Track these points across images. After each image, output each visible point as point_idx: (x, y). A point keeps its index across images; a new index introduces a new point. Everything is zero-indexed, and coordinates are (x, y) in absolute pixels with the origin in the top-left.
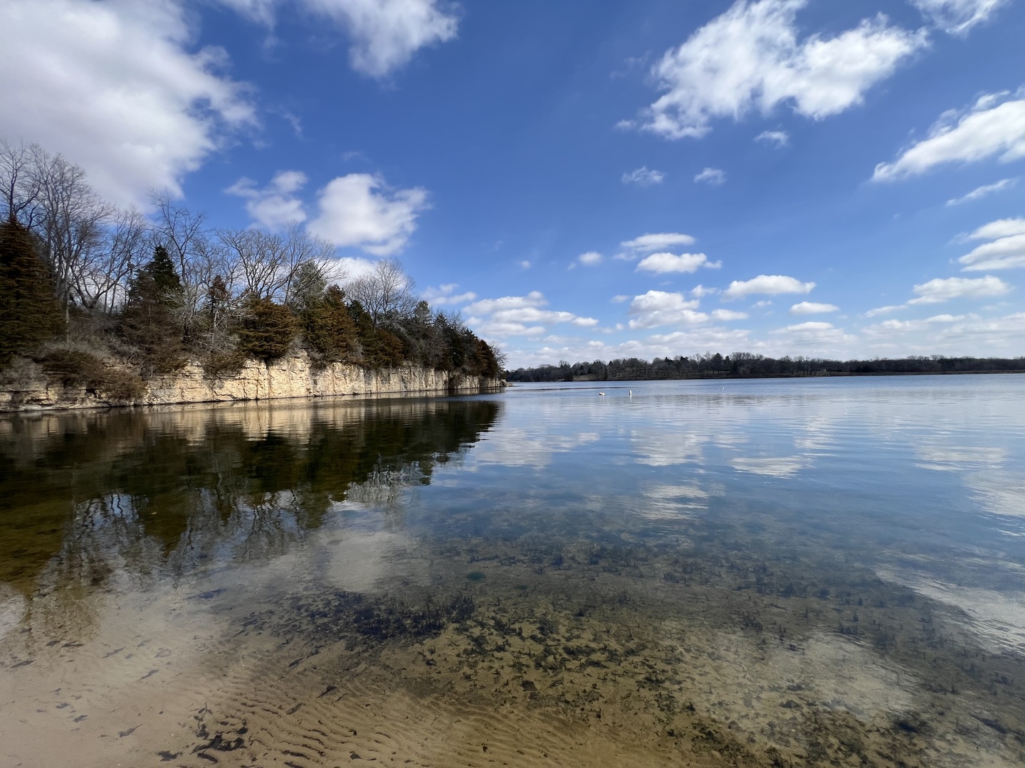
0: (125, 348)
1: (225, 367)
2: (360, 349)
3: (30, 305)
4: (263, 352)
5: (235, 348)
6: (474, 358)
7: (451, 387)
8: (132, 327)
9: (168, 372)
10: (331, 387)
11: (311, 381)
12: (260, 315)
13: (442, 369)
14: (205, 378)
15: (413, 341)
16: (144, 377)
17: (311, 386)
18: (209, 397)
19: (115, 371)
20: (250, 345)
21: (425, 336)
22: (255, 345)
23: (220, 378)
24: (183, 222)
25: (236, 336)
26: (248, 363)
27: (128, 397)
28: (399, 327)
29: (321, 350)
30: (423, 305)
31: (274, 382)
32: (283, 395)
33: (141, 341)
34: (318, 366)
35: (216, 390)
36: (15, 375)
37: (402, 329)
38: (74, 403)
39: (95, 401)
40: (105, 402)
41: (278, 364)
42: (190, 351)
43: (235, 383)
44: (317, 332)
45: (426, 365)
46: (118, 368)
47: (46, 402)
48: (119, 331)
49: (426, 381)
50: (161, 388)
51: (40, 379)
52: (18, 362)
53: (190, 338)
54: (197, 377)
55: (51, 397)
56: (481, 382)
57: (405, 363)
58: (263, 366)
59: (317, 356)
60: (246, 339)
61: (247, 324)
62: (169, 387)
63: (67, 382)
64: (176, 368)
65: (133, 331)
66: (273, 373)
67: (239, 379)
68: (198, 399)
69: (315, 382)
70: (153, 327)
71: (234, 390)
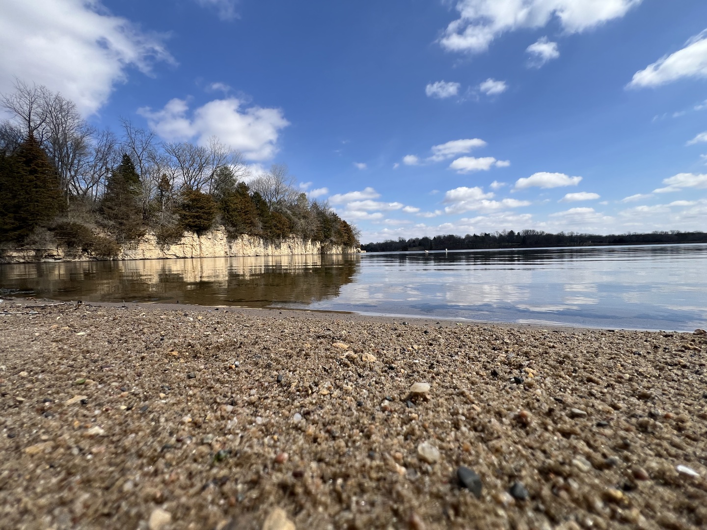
0: (106, 222)
1: (170, 236)
2: (260, 225)
3: (44, 193)
4: (195, 226)
5: (177, 223)
6: (339, 233)
7: (323, 253)
8: (109, 208)
9: (134, 238)
10: (241, 250)
11: (227, 247)
12: (193, 200)
13: (316, 240)
14: (158, 243)
15: (296, 220)
16: (119, 242)
17: (228, 250)
18: (161, 256)
19: (100, 237)
20: (187, 221)
21: (304, 217)
22: (190, 221)
23: (167, 244)
24: (141, 138)
25: (177, 215)
26: (186, 233)
27: (109, 255)
28: (286, 210)
29: (234, 225)
30: (303, 195)
31: (203, 246)
32: (209, 255)
33: (116, 217)
34: (232, 237)
35: (165, 251)
36: (37, 239)
37: (289, 212)
38: (75, 258)
39: (88, 257)
40: (94, 258)
41: (205, 234)
42: (148, 225)
43: (178, 247)
44: (231, 213)
45: (305, 238)
46: (102, 235)
47: (57, 257)
48: (101, 211)
49: (306, 248)
50: (130, 249)
51: (53, 242)
52: (38, 230)
53: (147, 216)
54: (153, 242)
55: (60, 254)
56: (343, 249)
57: (291, 236)
58: (196, 235)
59: (232, 229)
60: (183, 217)
61: (185, 207)
62: (135, 249)
63: (70, 244)
64: (139, 236)
65: (110, 211)
66: (202, 240)
67: (180, 244)
68: (154, 257)
69: (231, 247)
70: (123, 208)
71: (177, 251)
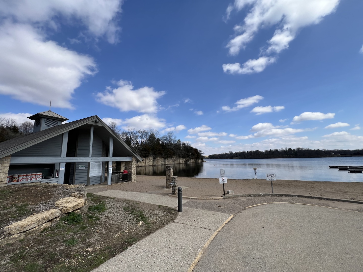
2: (163, 154)
4: (144, 156)
6: (193, 154)
7: (186, 163)
10: (157, 163)
11: (153, 162)
12: (144, 148)
13: (184, 158)
15: (176, 151)
17: (153, 163)
21: (179, 149)
28: (172, 148)
29: (155, 155)
30: (179, 140)
31: (146, 162)
32: (148, 165)
34: (154, 158)
41: (147, 158)
44: (154, 151)
45: (180, 157)
49: (179, 161)
56: (195, 161)
57: (174, 157)
58: (144, 159)
59: (155, 156)
61: (142, 150)
66: (146, 160)
69: (154, 162)
71: (140, 164)
